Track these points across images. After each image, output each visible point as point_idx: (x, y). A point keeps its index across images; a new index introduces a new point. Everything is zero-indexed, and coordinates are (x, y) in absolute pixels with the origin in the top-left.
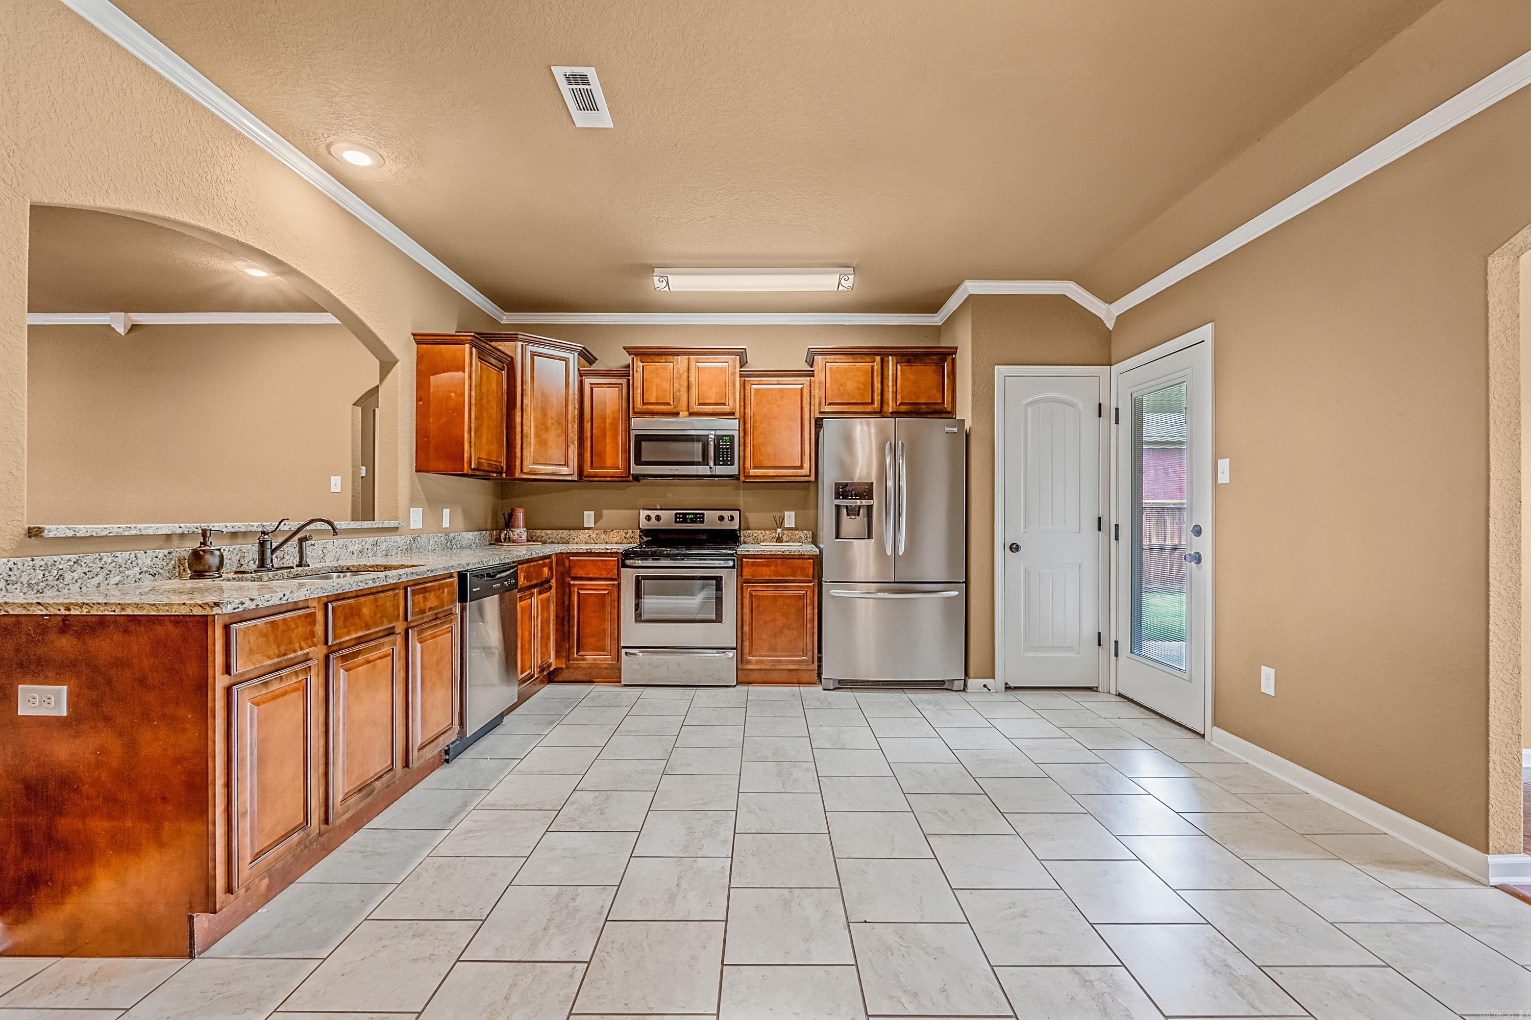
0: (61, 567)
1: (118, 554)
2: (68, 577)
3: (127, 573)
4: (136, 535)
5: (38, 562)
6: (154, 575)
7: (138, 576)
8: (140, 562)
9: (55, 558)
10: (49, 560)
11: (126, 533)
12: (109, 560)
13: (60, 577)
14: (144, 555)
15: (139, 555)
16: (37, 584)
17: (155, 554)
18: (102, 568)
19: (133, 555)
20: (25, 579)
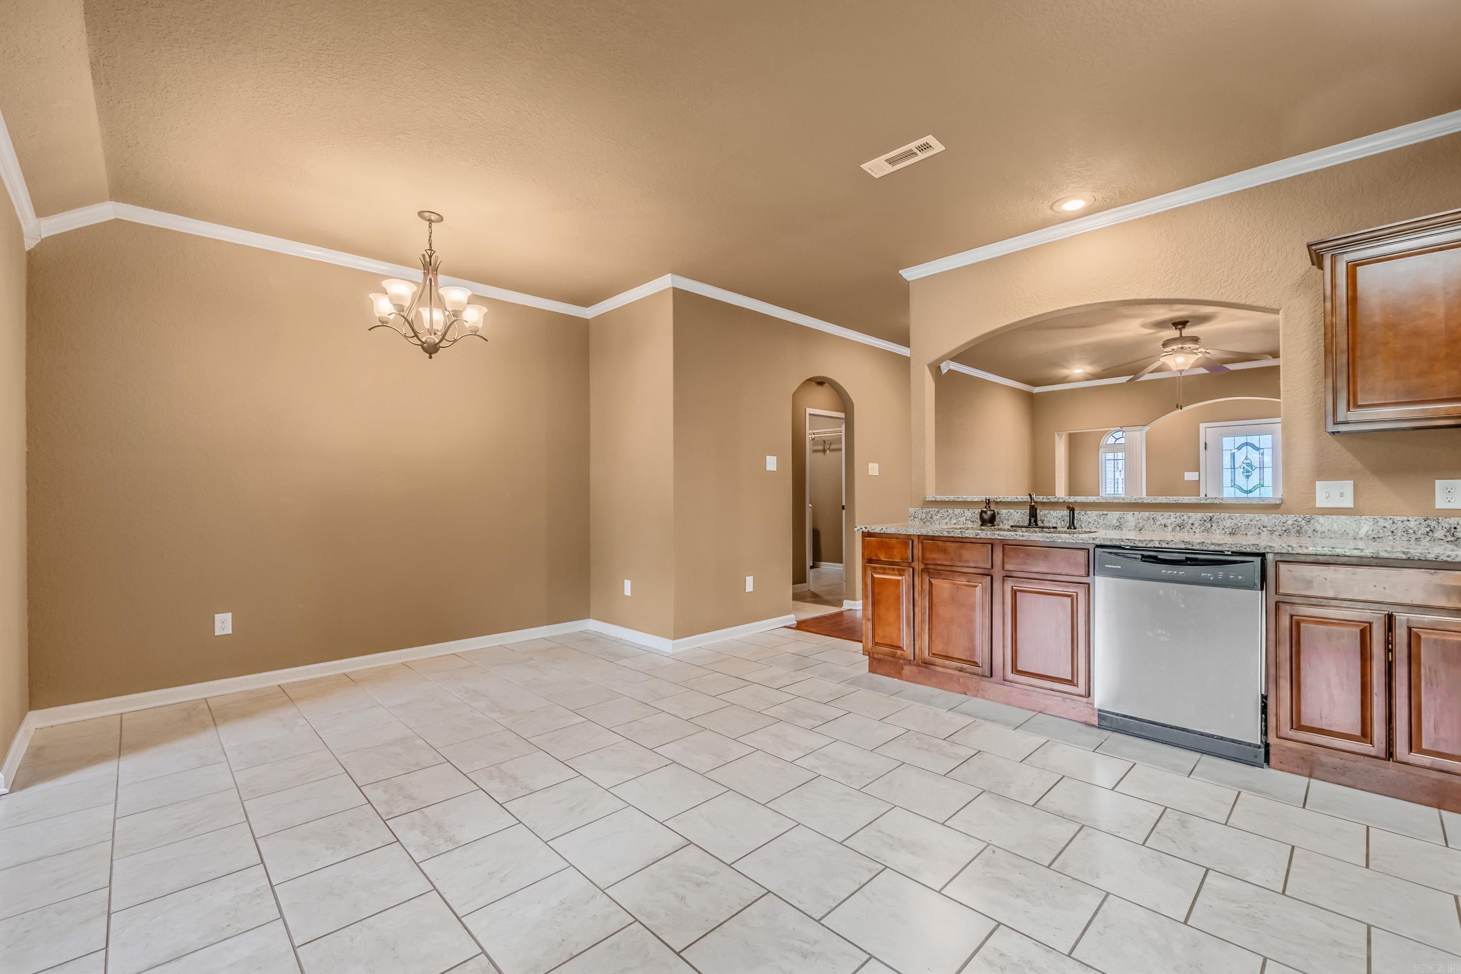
0: (932, 513)
1: (955, 510)
2: (935, 518)
3: (959, 519)
4: (962, 501)
5: (924, 510)
6: (973, 522)
7: (965, 521)
8: (966, 515)
9: (930, 509)
10: (928, 510)
11: (957, 500)
12: (951, 512)
13: (932, 518)
14: (968, 512)
15: (965, 511)
16: (924, 519)
17: (973, 511)
18: (948, 515)
19: (962, 511)
20: (920, 517)
